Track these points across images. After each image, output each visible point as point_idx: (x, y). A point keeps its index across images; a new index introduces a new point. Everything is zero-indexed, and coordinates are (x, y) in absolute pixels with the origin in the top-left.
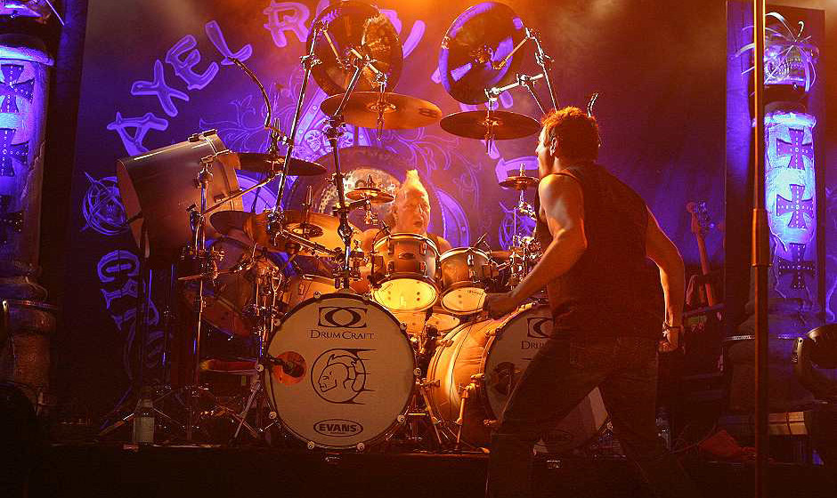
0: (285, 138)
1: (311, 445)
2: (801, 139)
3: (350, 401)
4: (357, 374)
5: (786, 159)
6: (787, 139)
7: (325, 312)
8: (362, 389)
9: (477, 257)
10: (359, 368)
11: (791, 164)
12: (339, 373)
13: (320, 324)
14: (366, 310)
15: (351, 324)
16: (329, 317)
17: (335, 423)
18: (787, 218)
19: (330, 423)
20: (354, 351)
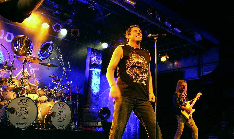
0: (12, 63)
1: (16, 127)
2: (99, 73)
3: (24, 118)
4: (26, 113)
5: (96, 77)
6: (97, 73)
7: (20, 100)
8: (27, 116)
9: (45, 90)
10: (27, 112)
11: (97, 78)
12: (22, 112)
13: (19, 102)
14: (28, 100)
15: (25, 102)
16: (21, 101)
17: (21, 122)
18: (95, 87)
19: (20, 122)
20: (26, 108)
